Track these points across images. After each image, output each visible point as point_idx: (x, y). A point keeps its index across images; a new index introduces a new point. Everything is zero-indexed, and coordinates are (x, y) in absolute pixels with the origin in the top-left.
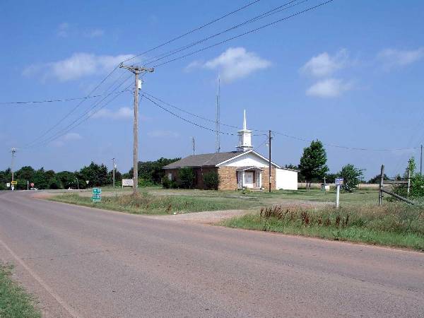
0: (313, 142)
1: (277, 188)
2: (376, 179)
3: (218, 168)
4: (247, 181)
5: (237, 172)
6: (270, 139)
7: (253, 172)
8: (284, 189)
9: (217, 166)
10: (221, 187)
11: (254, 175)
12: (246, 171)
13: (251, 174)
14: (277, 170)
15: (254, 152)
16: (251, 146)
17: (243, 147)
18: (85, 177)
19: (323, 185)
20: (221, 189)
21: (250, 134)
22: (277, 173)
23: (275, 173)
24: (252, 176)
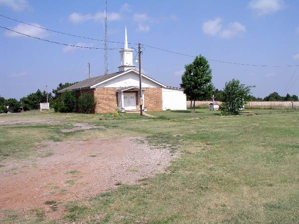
0: (197, 57)
1: (164, 109)
2: (270, 96)
3: (94, 89)
4: (129, 104)
5: (117, 93)
6: (140, 52)
7: (136, 92)
8: (172, 109)
9: (91, 87)
10: (98, 110)
11: (137, 96)
12: (124, 92)
13: (134, 95)
14: (163, 89)
15: (135, 71)
16: (132, 65)
17: (123, 66)
18: (31, 102)
19: (211, 104)
20: (98, 112)
21: (132, 53)
22: (163, 94)
23: (161, 93)
24: (135, 97)
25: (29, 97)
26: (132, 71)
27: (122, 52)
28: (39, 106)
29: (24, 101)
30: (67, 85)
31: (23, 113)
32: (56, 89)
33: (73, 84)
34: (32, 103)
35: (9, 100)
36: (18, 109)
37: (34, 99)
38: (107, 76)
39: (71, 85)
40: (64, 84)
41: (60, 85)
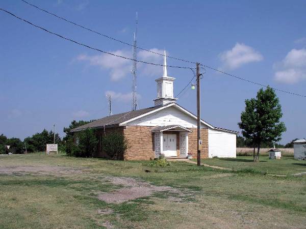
0: (261, 90)
1: (210, 156)
3: (123, 127)
4: (167, 147)
5: (153, 134)
7: (177, 133)
8: (219, 156)
9: (121, 124)
10: (129, 155)
11: (178, 139)
12: (165, 132)
13: (174, 137)
14: (209, 131)
15: (177, 106)
16: (173, 98)
17: (162, 99)
18: (36, 142)
19: (272, 151)
20: (128, 158)
21: (172, 82)
22: (210, 136)
23: (207, 136)
24: (175, 140)
25: (34, 137)
26: (172, 106)
27: (160, 81)
28: (46, 147)
29: (28, 141)
30: (82, 123)
31: (26, 155)
32: (68, 127)
33: (88, 122)
34: (37, 144)
35: (11, 140)
36: (20, 150)
37: (39, 140)
38: (135, 113)
39: (86, 123)
40: (77, 121)
41: (74, 123)
